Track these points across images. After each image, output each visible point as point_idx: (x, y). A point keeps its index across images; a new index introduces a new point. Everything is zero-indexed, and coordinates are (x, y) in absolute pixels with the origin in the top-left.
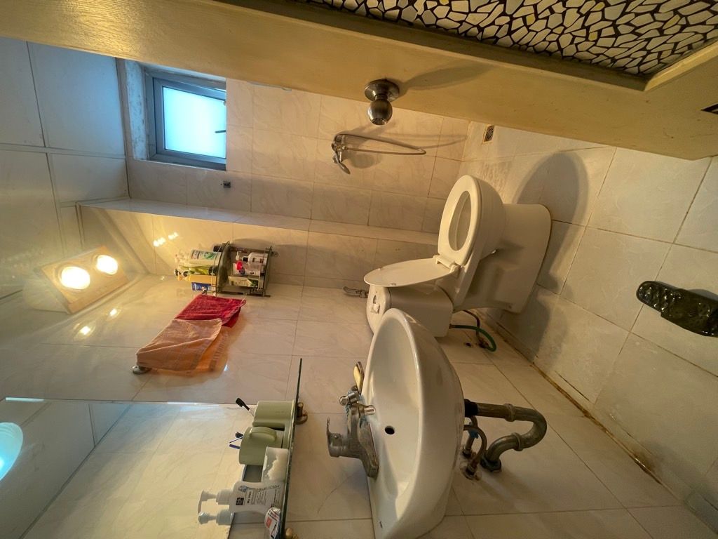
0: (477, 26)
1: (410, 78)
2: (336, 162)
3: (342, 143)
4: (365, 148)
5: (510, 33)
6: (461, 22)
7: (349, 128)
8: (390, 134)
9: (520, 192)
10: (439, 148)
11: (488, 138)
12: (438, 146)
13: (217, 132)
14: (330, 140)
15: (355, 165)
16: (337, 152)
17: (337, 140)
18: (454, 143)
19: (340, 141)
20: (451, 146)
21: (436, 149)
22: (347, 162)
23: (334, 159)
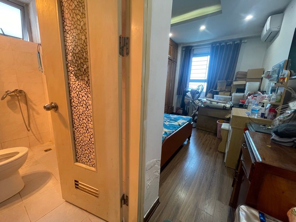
0: (75, 122)
1: (60, 112)
2: (6, 92)
3: (20, 94)
4: (21, 105)
5: (75, 129)
6: (74, 119)
7: (29, 96)
8: (33, 113)
9: (26, 175)
10: (33, 136)
11: (46, 151)
12: (34, 135)
13: (1, 29)
14: (19, 88)
15: (8, 102)
16: (13, 92)
17: (21, 91)
18: (38, 140)
19: (21, 93)
20: (37, 140)
21: (33, 135)
22: (8, 98)
23: (8, 91)
